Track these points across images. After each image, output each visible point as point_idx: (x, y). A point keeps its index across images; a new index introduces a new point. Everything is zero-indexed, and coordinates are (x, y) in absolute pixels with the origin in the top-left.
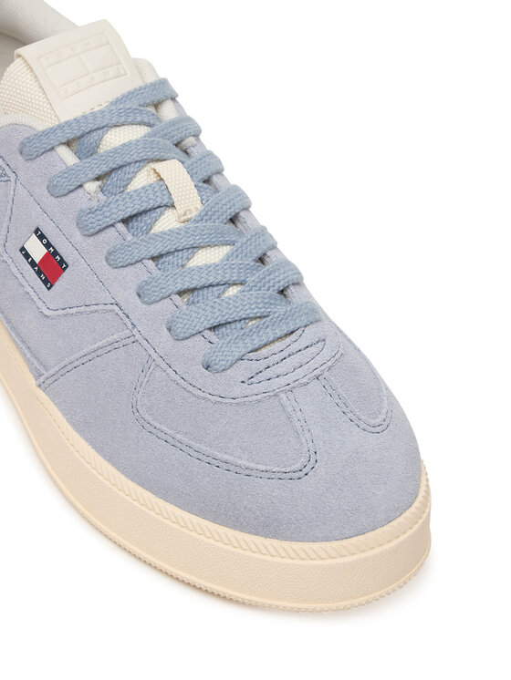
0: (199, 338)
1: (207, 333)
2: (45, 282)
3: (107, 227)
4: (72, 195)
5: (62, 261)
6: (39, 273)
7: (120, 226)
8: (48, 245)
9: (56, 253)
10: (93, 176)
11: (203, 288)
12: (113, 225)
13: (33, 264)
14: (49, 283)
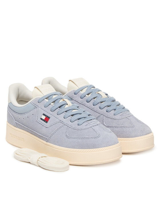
0: (76, 121)
1: (77, 120)
2: (46, 122)
3: (56, 109)
4: (49, 106)
5: (49, 117)
6: (44, 121)
7: (59, 108)
8: (46, 116)
9: (47, 116)
10: (52, 102)
11: (75, 114)
12: (57, 108)
13: (43, 120)
14: (47, 122)
